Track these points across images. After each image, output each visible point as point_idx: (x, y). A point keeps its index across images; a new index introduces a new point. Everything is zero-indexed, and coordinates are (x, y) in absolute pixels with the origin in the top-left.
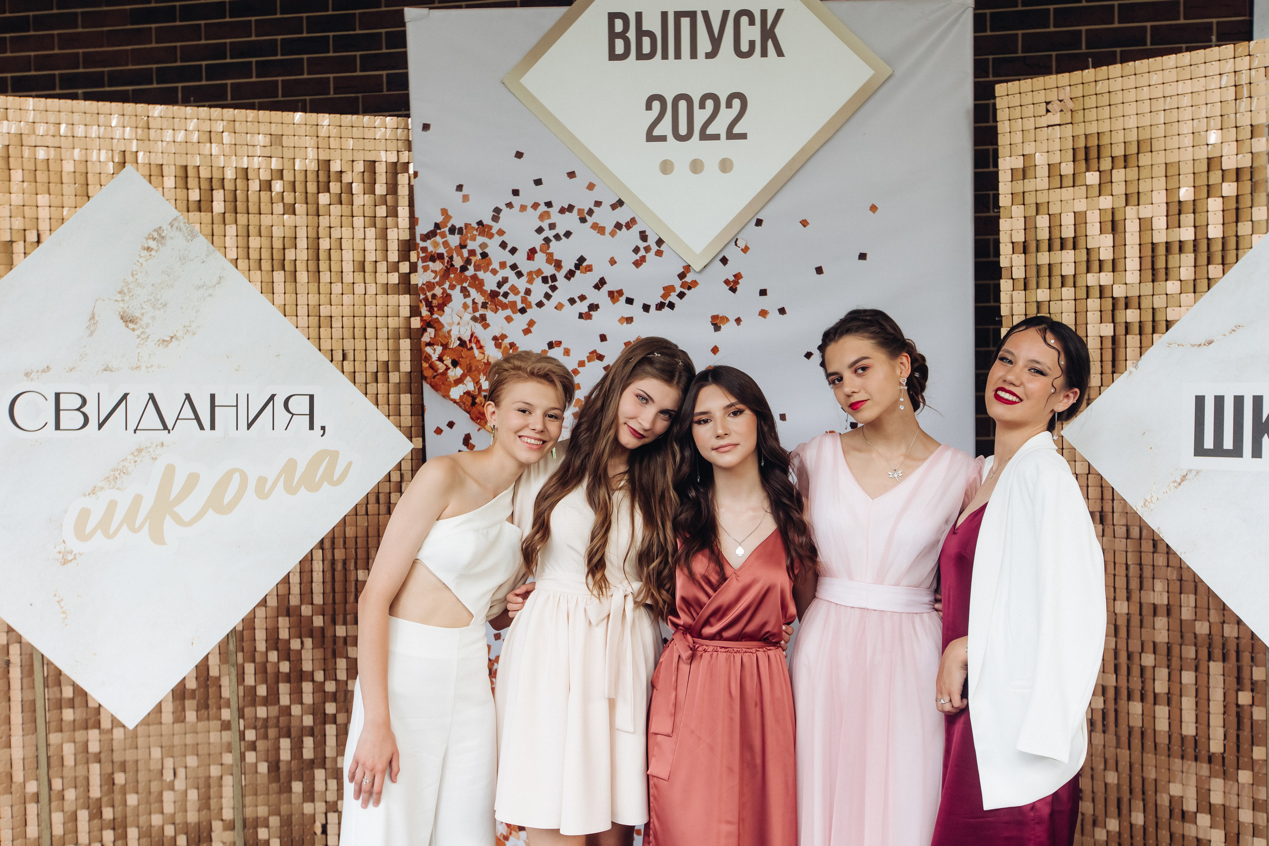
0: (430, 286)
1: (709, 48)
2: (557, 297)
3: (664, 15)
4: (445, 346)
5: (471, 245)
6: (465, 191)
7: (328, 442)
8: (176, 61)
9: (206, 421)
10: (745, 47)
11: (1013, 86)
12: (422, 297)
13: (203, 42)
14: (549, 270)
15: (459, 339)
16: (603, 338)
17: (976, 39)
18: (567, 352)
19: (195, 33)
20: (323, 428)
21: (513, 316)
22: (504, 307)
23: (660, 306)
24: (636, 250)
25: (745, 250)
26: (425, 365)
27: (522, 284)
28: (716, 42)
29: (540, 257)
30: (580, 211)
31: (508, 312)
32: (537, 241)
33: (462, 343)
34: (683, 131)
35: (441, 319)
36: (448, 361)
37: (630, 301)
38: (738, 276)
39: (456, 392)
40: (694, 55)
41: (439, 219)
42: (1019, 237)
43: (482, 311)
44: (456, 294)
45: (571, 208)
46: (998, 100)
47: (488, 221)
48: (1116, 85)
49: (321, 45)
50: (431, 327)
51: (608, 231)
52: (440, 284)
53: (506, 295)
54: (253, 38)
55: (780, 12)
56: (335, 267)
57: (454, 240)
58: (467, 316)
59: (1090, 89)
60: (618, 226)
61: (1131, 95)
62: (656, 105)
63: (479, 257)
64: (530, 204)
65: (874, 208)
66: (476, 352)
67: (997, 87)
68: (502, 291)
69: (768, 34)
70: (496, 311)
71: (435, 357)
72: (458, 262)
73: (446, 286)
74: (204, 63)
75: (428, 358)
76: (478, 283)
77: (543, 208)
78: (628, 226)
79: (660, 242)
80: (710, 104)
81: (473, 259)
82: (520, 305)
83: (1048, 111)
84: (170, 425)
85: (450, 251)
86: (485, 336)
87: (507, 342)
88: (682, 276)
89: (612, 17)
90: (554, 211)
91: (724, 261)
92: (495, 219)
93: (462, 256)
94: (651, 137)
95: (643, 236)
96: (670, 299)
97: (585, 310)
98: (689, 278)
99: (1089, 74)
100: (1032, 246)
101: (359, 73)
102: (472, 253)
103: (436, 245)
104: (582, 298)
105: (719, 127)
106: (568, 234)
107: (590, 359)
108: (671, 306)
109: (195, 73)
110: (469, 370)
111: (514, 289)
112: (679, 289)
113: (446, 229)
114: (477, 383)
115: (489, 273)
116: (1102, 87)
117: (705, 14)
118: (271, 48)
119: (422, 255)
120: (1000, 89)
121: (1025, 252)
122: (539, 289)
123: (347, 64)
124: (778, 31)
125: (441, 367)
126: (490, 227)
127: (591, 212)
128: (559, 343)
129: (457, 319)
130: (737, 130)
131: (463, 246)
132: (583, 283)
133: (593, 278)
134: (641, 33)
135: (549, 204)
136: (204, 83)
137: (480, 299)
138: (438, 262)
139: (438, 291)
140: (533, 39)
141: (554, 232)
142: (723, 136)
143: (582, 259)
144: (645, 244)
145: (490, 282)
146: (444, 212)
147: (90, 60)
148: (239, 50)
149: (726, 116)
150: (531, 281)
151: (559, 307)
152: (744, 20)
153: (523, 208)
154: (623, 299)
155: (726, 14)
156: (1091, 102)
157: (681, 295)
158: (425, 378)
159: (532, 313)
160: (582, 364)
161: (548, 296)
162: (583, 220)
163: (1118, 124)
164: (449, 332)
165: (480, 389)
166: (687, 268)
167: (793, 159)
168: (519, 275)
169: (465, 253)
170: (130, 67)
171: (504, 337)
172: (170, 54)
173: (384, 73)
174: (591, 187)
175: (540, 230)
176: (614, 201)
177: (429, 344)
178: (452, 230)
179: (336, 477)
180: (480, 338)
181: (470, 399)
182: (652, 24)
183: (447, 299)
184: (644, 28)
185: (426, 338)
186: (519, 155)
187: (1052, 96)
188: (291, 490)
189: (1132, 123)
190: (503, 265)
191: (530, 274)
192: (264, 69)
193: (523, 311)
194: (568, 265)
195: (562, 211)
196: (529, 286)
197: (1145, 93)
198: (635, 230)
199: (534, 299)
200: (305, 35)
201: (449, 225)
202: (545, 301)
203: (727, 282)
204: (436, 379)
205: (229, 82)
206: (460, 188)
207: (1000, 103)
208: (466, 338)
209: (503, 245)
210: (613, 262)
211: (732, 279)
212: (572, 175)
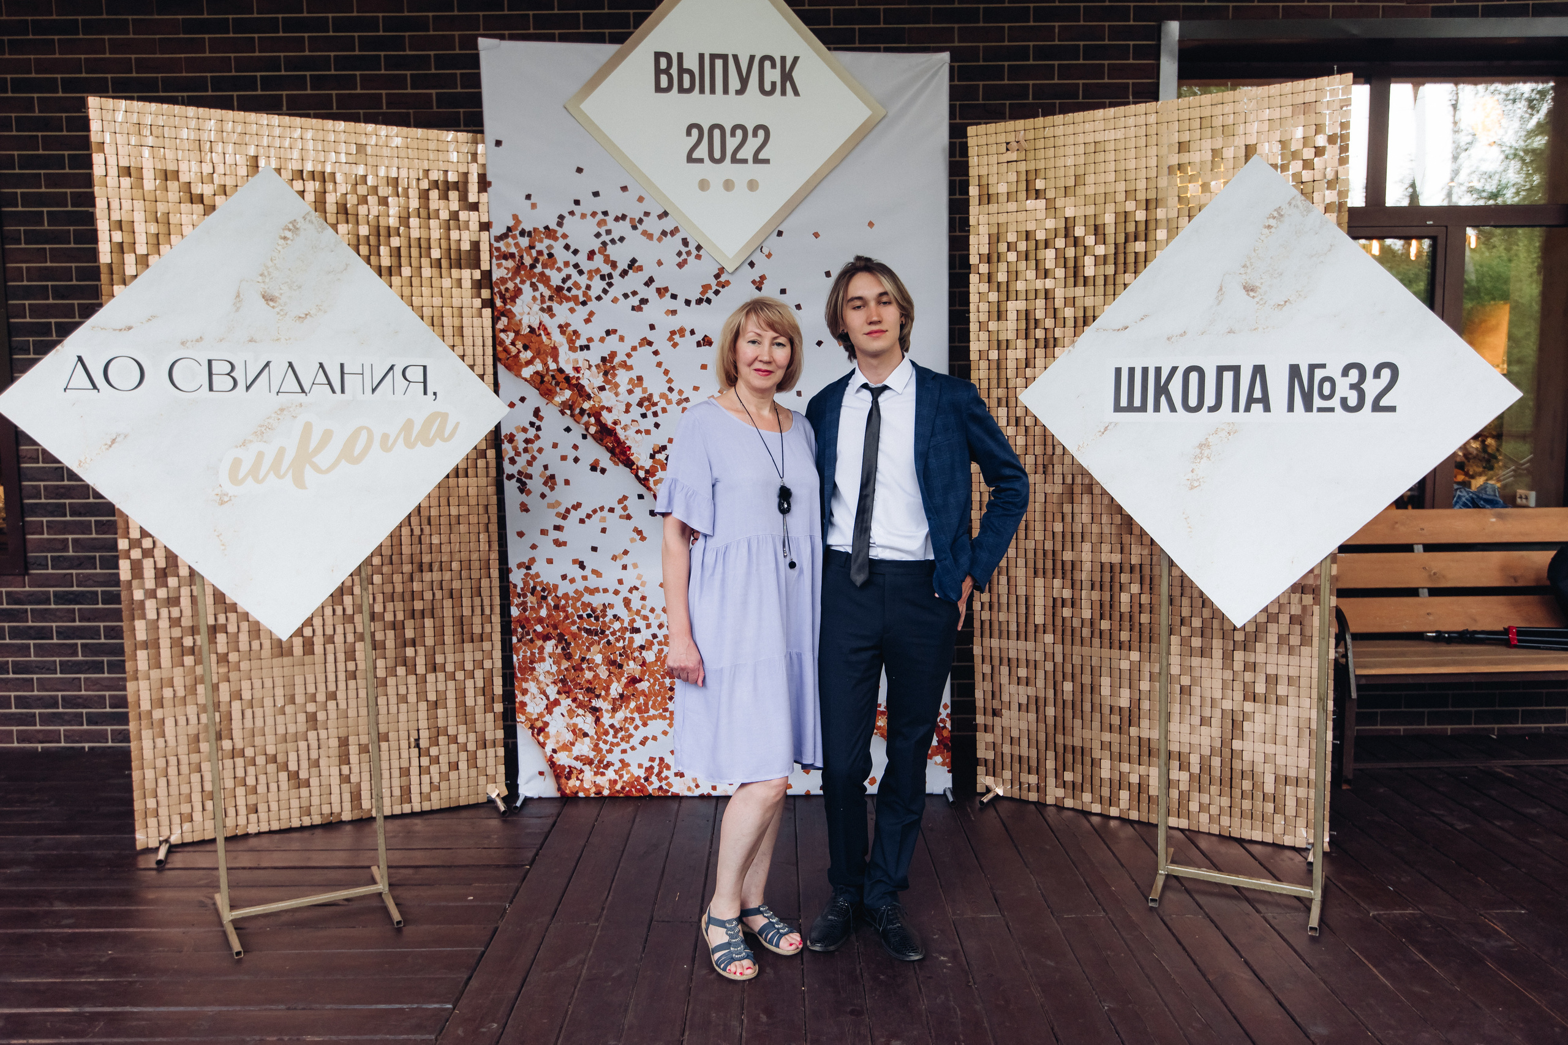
0: (503, 281)
1: (738, 86)
2: (613, 292)
3: (701, 56)
4: (517, 333)
5: (539, 246)
6: (533, 200)
7: (439, 406)
8: (231, 71)
9: (337, 386)
10: (768, 87)
11: (982, 128)
12: (496, 290)
13: (257, 54)
14: (606, 269)
15: (530, 327)
16: (652, 327)
17: (952, 88)
18: (622, 339)
19: (249, 45)
20: (435, 394)
21: (576, 308)
22: (568, 299)
23: (699, 301)
24: (679, 254)
25: (769, 256)
26: (499, 349)
27: (583, 281)
28: (744, 82)
29: (599, 258)
30: (632, 220)
31: (572, 304)
32: (596, 245)
33: (532, 330)
34: (717, 155)
35: (514, 310)
36: (520, 345)
37: (674, 297)
38: (763, 278)
39: (527, 372)
40: (726, 91)
41: (511, 223)
42: (985, 250)
43: (548, 303)
44: (526, 288)
45: (624, 217)
46: (969, 139)
47: (553, 226)
48: (1060, 131)
49: (374, 63)
50: (505, 316)
51: (656, 236)
52: (512, 279)
53: (569, 290)
54: (307, 53)
55: (796, 59)
56: (415, 263)
57: (524, 242)
58: (536, 307)
59: (1040, 134)
60: (664, 233)
61: (1070, 140)
62: (695, 132)
63: (546, 257)
64: (589, 214)
65: (871, 224)
66: (544, 338)
67: (969, 128)
68: (566, 286)
69: (787, 76)
70: (561, 303)
71: (508, 342)
72: (528, 261)
73: (518, 281)
74: (258, 74)
75: (502, 342)
76: (545, 279)
77: (600, 216)
78: (672, 233)
79: (699, 248)
80: (739, 133)
81: (541, 258)
82: (581, 299)
83: (1007, 150)
84: (307, 390)
85: (520, 250)
86: (552, 325)
87: (570, 329)
88: (717, 276)
89: (658, 55)
90: (610, 219)
91: (752, 264)
92: (560, 224)
93: (531, 255)
94: (690, 159)
95: (685, 242)
96: (707, 295)
97: (637, 303)
98: (723, 279)
99: (1040, 121)
100: (995, 258)
101: (409, 91)
102: (540, 253)
103: (508, 245)
104: (635, 293)
105: (747, 152)
106: (622, 239)
107: (641, 345)
108: (709, 301)
109: (251, 84)
110: (539, 354)
111: (577, 285)
112: (714, 288)
113: (517, 233)
114: (545, 364)
115: (554, 271)
116: (1048, 132)
117: (735, 57)
118: (325, 63)
119: (496, 254)
120: (971, 130)
121: (989, 262)
122: (598, 285)
123: (400, 82)
124: (795, 74)
125: (514, 351)
126: (555, 232)
127: (641, 221)
128: (615, 331)
129: (527, 310)
130: (761, 156)
131: (532, 247)
132: (635, 281)
133: (643, 276)
134: (682, 70)
135: (605, 213)
136: (259, 92)
137: (547, 293)
138: (510, 261)
139: (510, 285)
140: (590, 71)
141: (610, 237)
142: (750, 160)
143: (634, 261)
144: (687, 249)
145: (556, 279)
146: (515, 217)
147: (142, 66)
148: (291, 64)
149: (753, 144)
150: (590, 278)
151: (615, 300)
152: (767, 64)
153: (583, 216)
154: (668, 295)
155: (752, 58)
156: (1040, 144)
157: (717, 292)
158: (500, 360)
159: (592, 305)
160: (634, 349)
161: (605, 291)
162: (634, 228)
163: (1060, 162)
164: (520, 321)
165: (548, 369)
166: (722, 270)
167: (808, 182)
168: (581, 272)
169: (534, 253)
170: (184, 74)
171: (568, 325)
172: (225, 64)
173: (433, 92)
174: (641, 199)
175: (598, 235)
176: (660, 212)
177: (503, 331)
178: (523, 233)
179: (446, 434)
180: (548, 326)
181: (539, 378)
182: (691, 63)
183: (518, 292)
184: (685, 66)
185: (500, 325)
186: (579, 170)
187: (1011, 138)
188: (410, 445)
189: (1070, 161)
190: (567, 264)
191: (590, 272)
192: (317, 82)
193: (584, 303)
194: (623, 265)
195: (617, 219)
196: (589, 282)
197: (1081, 139)
198: (678, 237)
199: (593, 293)
200: (357, 53)
201: (520, 229)
202: (603, 295)
203: (754, 282)
204: (509, 361)
205: (284, 93)
206: (528, 197)
207: (971, 142)
208: (535, 325)
209: (567, 247)
210: (660, 263)
211: (758, 279)
212: (624, 189)
